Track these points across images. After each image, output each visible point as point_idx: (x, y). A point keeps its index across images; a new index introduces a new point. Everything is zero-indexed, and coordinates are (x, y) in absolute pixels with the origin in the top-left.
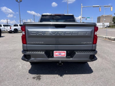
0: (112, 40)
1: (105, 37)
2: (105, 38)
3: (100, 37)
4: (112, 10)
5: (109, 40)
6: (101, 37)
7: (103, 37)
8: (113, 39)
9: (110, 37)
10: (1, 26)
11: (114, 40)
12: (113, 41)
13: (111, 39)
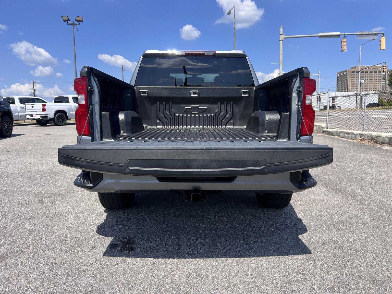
0: (383, 143)
1: (361, 135)
2: (358, 138)
3: (342, 135)
4: (383, 47)
5: (372, 144)
6: (347, 133)
7: (353, 134)
8: (387, 140)
9: (374, 134)
10: (14, 103)
11: (389, 144)
12: (386, 148)
13: (380, 140)
